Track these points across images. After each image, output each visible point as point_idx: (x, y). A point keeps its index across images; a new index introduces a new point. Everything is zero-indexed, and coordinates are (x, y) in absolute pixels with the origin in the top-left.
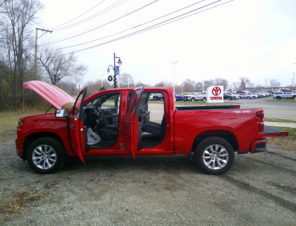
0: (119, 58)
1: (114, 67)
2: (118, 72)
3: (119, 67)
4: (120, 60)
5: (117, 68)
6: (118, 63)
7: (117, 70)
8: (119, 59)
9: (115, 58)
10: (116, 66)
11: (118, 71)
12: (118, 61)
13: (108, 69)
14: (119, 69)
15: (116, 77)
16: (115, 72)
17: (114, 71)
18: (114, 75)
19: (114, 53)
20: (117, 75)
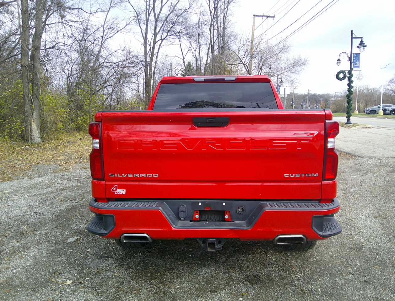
0: (362, 38)
1: (350, 56)
2: (358, 63)
3: (359, 54)
4: (362, 43)
5: (355, 57)
6: (358, 47)
7: (355, 61)
8: (362, 40)
9: (353, 39)
10: (354, 54)
11: (358, 61)
12: (359, 44)
13: (339, 60)
14: (359, 57)
15: (353, 72)
16: (351, 63)
17: (349, 62)
18: (349, 69)
19: (352, 31)
20: (354, 69)
